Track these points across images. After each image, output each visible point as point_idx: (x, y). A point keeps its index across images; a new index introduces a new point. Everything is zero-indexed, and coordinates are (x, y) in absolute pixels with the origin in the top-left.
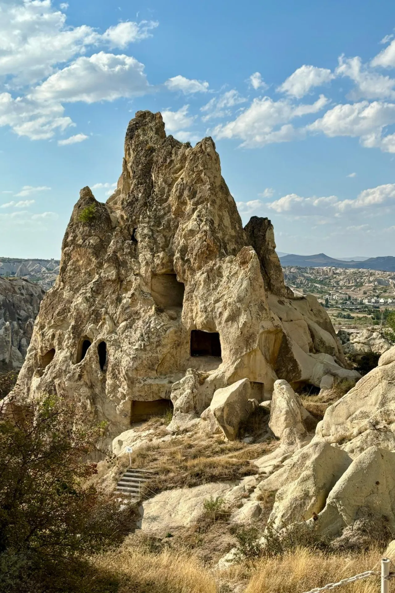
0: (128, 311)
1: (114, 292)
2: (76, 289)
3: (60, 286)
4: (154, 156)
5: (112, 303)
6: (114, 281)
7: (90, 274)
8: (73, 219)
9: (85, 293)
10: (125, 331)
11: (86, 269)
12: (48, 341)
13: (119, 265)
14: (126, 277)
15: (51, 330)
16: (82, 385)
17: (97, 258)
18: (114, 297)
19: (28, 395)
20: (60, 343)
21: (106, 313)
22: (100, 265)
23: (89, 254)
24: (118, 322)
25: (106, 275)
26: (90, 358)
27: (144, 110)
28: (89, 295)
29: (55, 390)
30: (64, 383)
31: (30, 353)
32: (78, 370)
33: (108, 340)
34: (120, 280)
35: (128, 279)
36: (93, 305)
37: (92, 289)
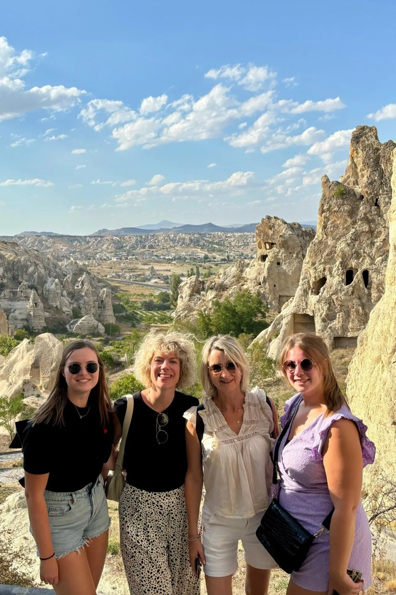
0: (381, 250)
1: (368, 239)
2: (337, 238)
3: (323, 237)
4: (380, 153)
5: (367, 246)
6: (367, 232)
7: (347, 229)
8: (325, 195)
9: (346, 241)
10: (382, 262)
11: (343, 225)
12: (321, 272)
13: (369, 222)
14: (375, 229)
15: (322, 265)
16: (354, 298)
17: (351, 218)
18: (369, 242)
19: (307, 307)
20: (331, 273)
21: (364, 252)
22: (355, 223)
23: (345, 216)
24: (374, 258)
25: (361, 229)
26: (358, 281)
27: (362, 125)
28: (350, 241)
29: (333, 302)
30: (341, 297)
31: (303, 281)
32: (351, 288)
33: (370, 269)
34: (371, 232)
35: (378, 230)
36: (354, 248)
37: (351, 238)
